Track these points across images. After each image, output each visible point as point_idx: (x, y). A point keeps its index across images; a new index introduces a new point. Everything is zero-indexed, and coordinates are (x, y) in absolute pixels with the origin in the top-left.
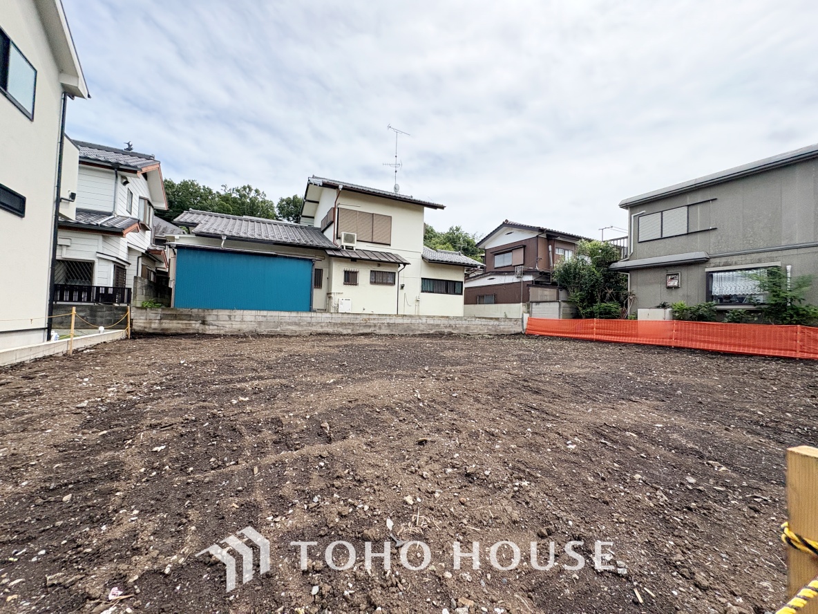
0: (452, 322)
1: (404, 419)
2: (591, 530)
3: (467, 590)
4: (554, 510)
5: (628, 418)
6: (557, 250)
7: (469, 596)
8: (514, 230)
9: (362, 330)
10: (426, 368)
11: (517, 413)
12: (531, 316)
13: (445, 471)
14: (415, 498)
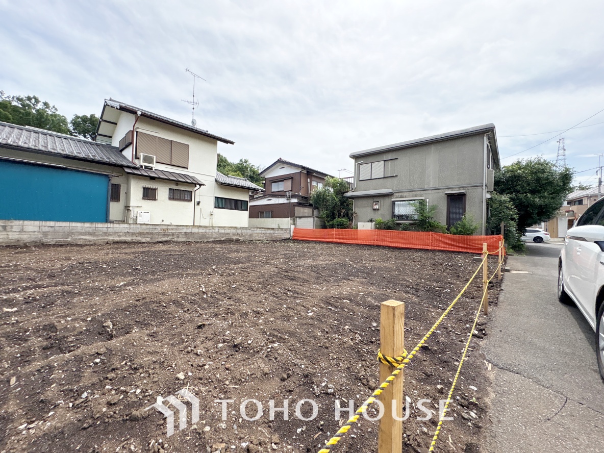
0: (239, 232)
1: (188, 310)
2: (315, 368)
3: (222, 436)
4: (293, 360)
5: (346, 291)
6: (313, 182)
7: (223, 440)
8: (285, 166)
9: (160, 238)
10: (214, 267)
11: (278, 295)
12: (296, 227)
13: (217, 347)
14: (187, 373)
